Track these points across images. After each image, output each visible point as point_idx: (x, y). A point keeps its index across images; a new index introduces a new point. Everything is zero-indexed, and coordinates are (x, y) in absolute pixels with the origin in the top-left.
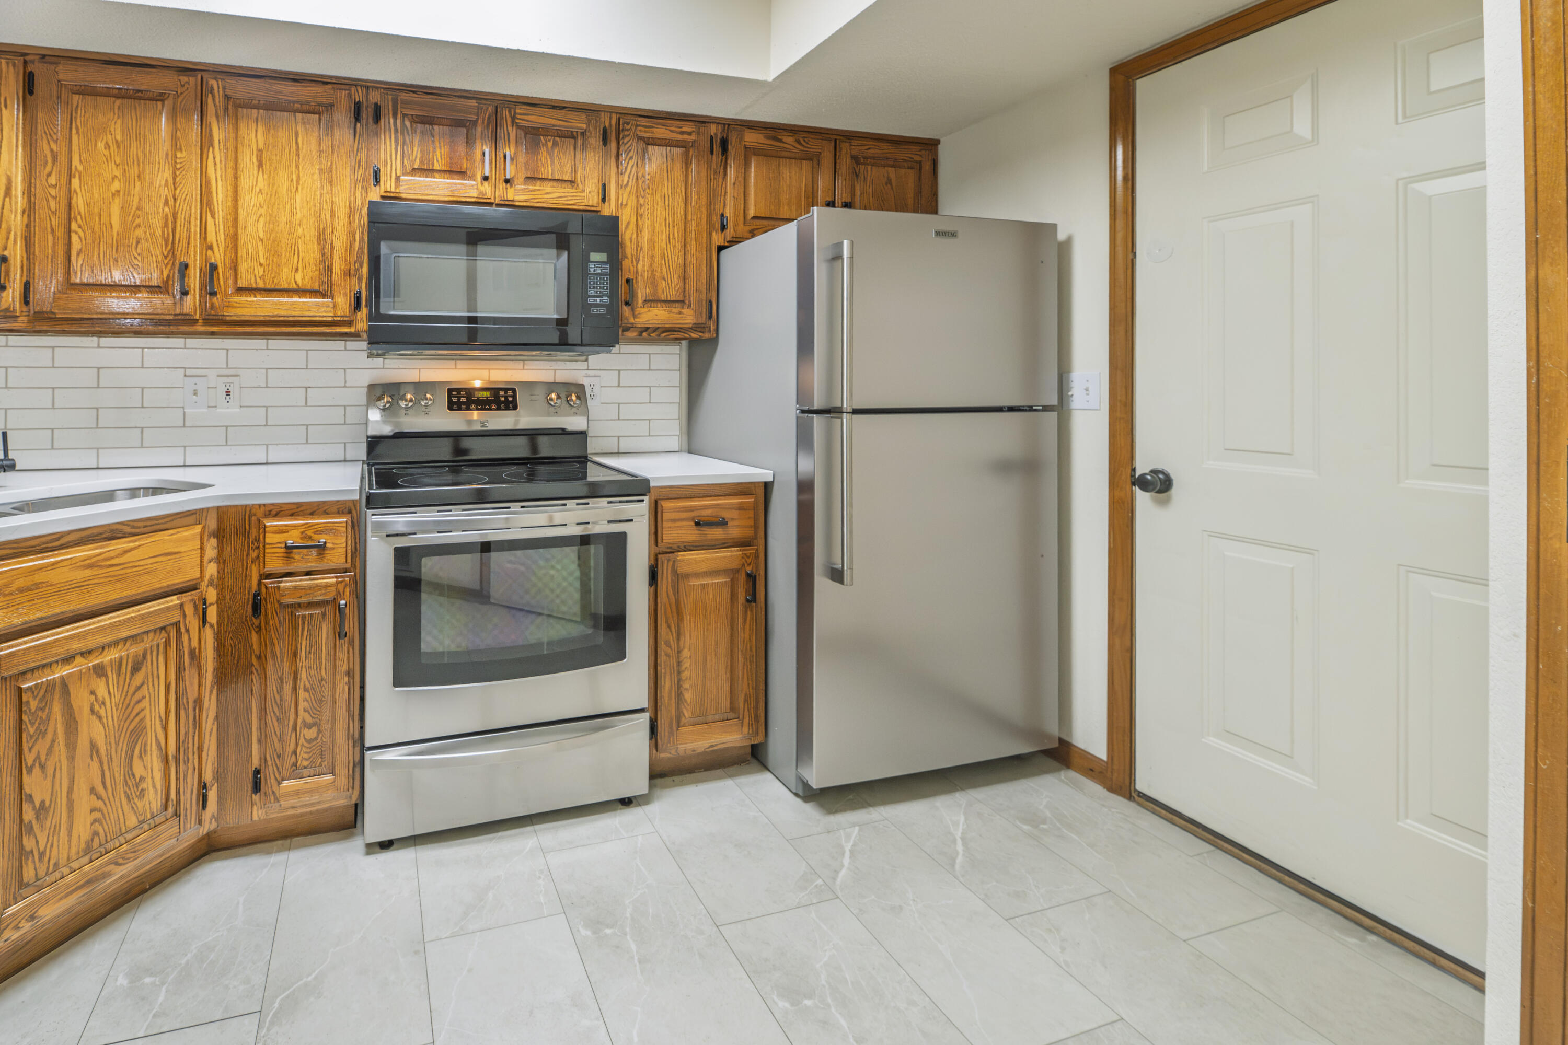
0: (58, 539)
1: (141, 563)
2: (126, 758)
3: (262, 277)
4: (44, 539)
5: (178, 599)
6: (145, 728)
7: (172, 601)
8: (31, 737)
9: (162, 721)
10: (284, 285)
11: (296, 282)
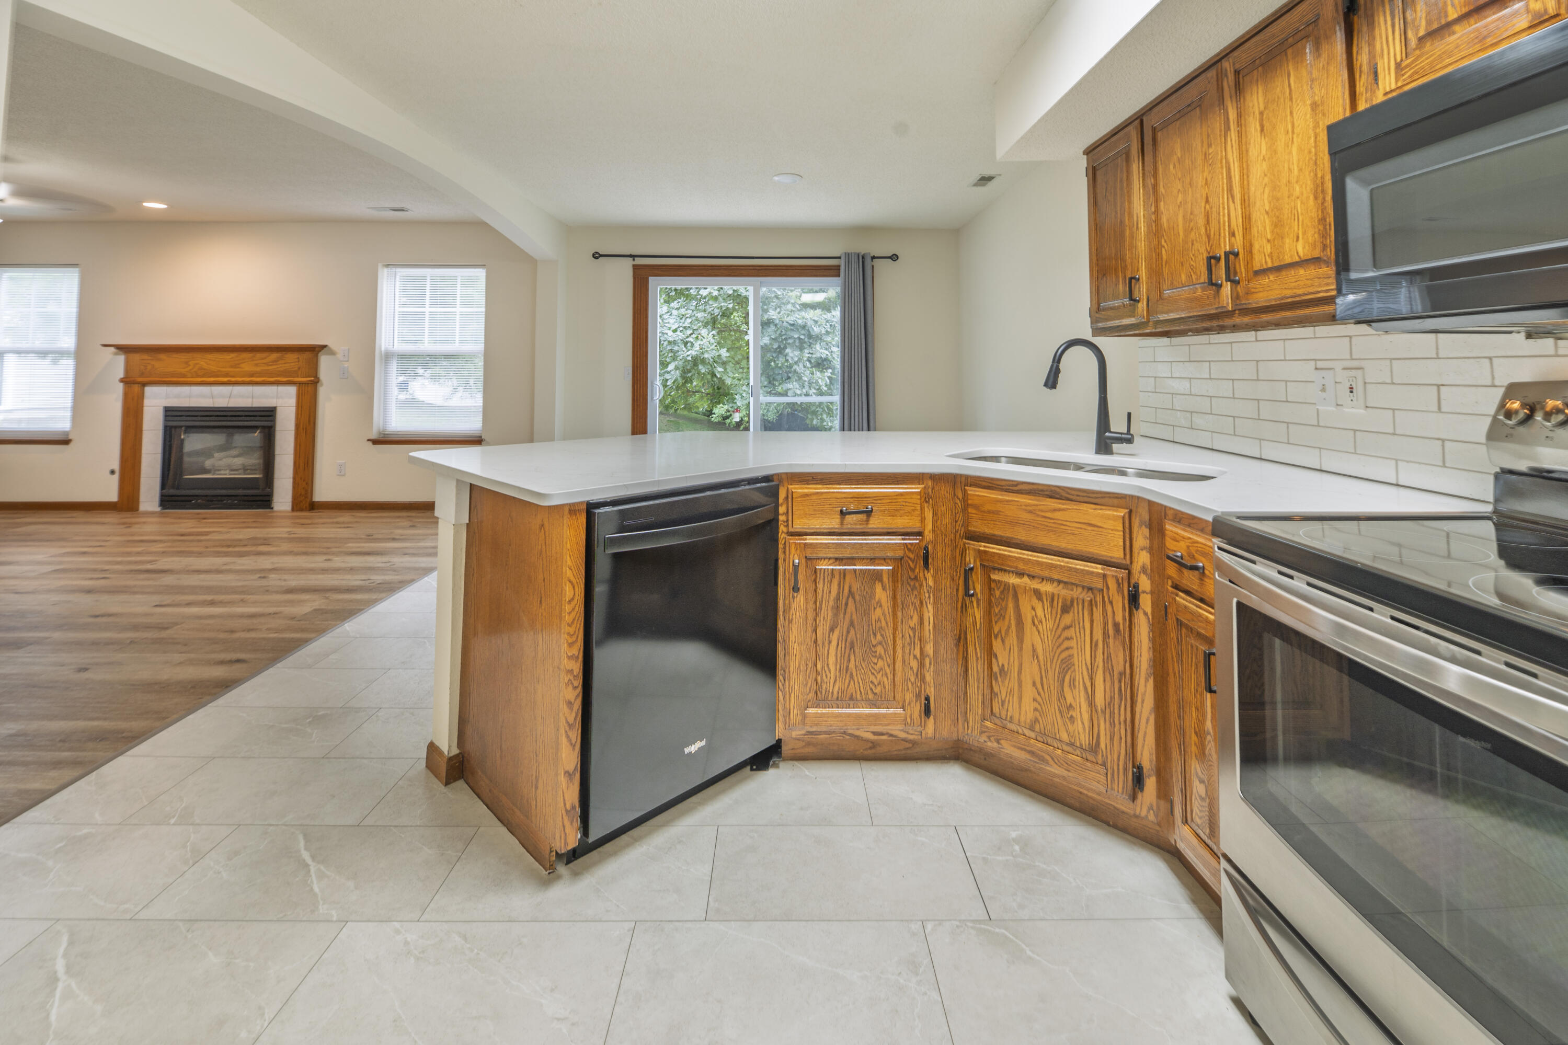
0: (1016, 486)
1: (1068, 524)
2: (1058, 679)
3: (1271, 255)
4: (1008, 483)
5: (1102, 569)
6: (1074, 665)
7: (1096, 568)
8: (996, 615)
9: (1088, 669)
10: (1288, 260)
11: (1297, 253)
